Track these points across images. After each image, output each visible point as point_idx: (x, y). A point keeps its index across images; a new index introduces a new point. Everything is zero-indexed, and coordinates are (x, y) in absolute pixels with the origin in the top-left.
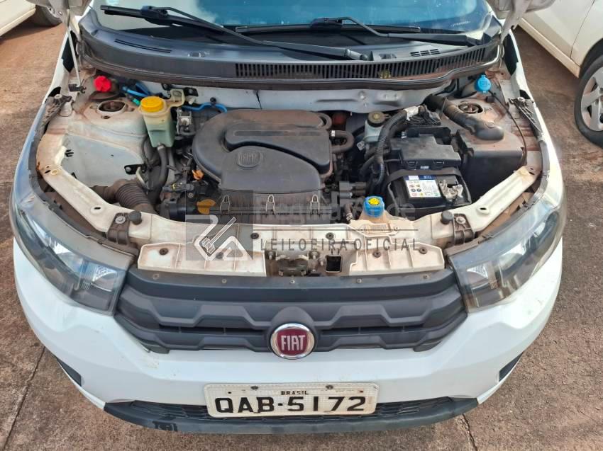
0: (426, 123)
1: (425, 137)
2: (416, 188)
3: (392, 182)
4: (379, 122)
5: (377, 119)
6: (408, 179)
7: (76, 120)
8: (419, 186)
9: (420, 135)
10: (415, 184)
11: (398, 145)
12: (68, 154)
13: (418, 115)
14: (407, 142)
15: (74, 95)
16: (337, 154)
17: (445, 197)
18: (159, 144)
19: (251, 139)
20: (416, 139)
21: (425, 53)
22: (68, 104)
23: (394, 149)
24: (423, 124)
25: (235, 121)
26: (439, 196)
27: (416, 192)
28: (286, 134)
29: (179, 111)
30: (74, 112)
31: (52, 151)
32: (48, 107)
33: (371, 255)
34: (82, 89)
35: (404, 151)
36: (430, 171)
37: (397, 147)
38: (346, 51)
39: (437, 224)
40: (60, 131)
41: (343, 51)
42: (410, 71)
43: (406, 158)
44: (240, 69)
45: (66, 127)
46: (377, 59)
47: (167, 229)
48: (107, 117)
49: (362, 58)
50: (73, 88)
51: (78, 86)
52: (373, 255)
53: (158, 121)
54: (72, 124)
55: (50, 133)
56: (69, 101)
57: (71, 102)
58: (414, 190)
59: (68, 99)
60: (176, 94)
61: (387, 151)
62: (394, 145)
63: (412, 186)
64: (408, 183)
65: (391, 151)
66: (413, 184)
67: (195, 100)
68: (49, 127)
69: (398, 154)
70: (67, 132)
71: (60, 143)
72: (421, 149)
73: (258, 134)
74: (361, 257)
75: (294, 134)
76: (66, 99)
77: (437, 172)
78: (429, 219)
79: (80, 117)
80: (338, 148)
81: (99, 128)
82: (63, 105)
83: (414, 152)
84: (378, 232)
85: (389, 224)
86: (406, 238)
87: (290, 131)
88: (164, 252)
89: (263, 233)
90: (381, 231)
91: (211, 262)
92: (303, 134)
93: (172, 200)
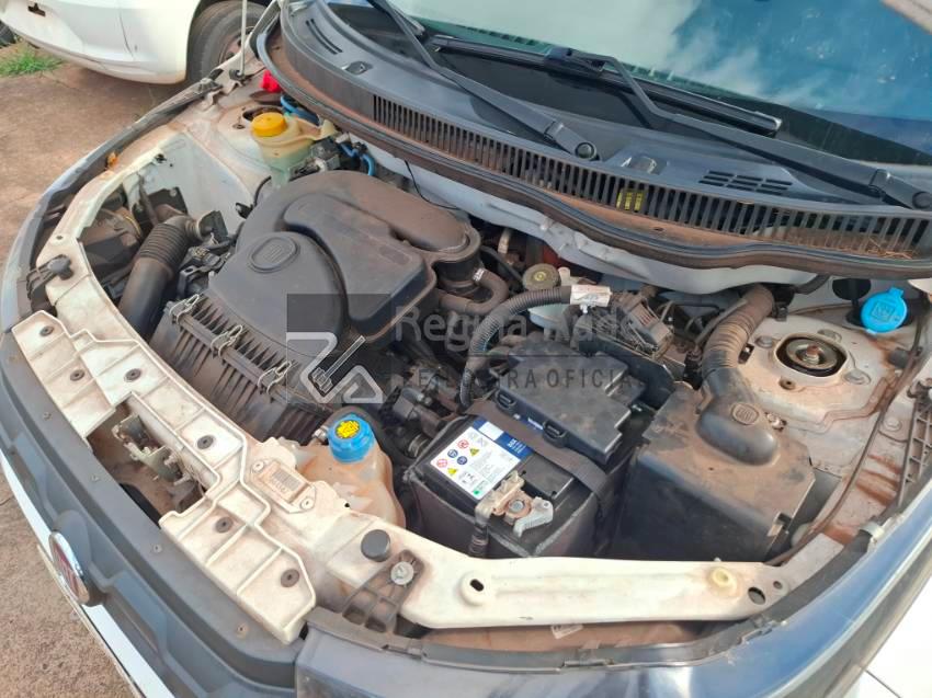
2: (463, 453)
6: (477, 427)
7: (207, 119)
8: (474, 452)
10: (473, 445)
12: (160, 158)
15: (229, 84)
17: (476, 505)
22: (211, 95)
26: (479, 496)
27: (453, 461)
30: (214, 107)
33: (216, 519)
34: (245, 79)
36: (537, 437)
38: (554, 125)
40: (180, 127)
41: (547, 123)
45: (190, 124)
48: (241, 127)
52: (220, 521)
54: (199, 121)
56: (215, 91)
57: (218, 92)
58: (453, 454)
59: (217, 88)
63: (463, 444)
64: (468, 433)
66: (472, 441)
70: (185, 131)
71: (164, 142)
74: (199, 510)
80: (464, 303)
81: (221, 138)
84: (274, 487)
85: (307, 485)
86: (299, 533)
87: (371, 237)
88: (46, 332)
89: (147, 376)
90: (278, 491)
91: (60, 379)
92: (384, 251)
93: (188, 271)
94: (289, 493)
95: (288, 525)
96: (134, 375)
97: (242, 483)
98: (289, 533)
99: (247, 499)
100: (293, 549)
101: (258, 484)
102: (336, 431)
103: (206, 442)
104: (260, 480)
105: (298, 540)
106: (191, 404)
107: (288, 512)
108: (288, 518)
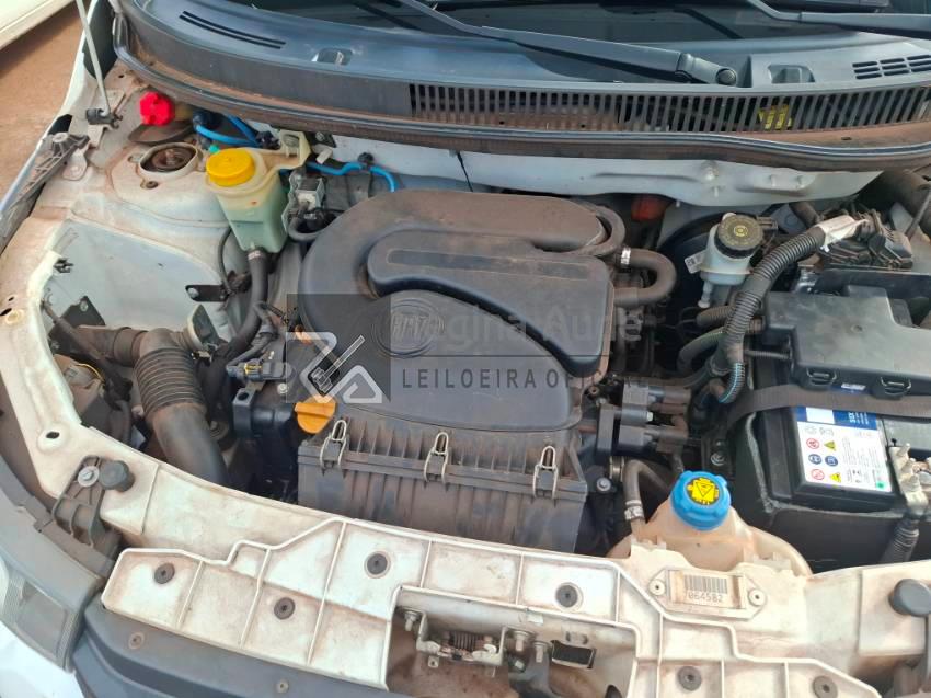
0: (873, 260)
1: (864, 297)
2: (824, 452)
3: (759, 414)
4: (745, 245)
5: (740, 239)
6: (804, 419)
7: (92, 189)
8: (831, 445)
9: (850, 289)
10: (823, 439)
11: (788, 316)
12: (62, 265)
13: (852, 239)
14: (813, 307)
15: (94, 132)
16: (629, 308)
17: (903, 499)
18: (253, 246)
19: (422, 273)
20: (839, 299)
21: (895, 67)
22: (79, 154)
23: (775, 325)
24: (864, 262)
25: (398, 220)
26: (887, 488)
27: (823, 466)
28: (508, 266)
29: (296, 178)
30: (91, 170)
31: (28, 261)
32: (39, 162)
33: (672, 677)
34: (114, 119)
35: (801, 336)
36: (868, 399)
37: (783, 321)
38: (681, 59)
39: (876, 608)
40: (56, 212)
41: (672, 56)
42: (848, 115)
43: (807, 360)
44: (421, 97)
45: (70, 204)
46: (763, 82)
47: (187, 508)
48: (153, 185)
49: (721, 78)
50: (94, 118)
51: (103, 114)
52: (679, 677)
53: (245, 205)
54: (82, 196)
55: (39, 217)
56: (81, 147)
57: (86, 147)
58: (816, 460)
59: (80, 143)
60: (290, 140)
61: (757, 326)
62: (779, 313)
63: (813, 444)
64: (803, 430)
65: (767, 328)
66: (817, 436)
67: (332, 154)
68: (40, 202)
69: (784, 341)
70: (70, 215)
71: (51, 241)
72: (850, 333)
73: (440, 260)
74: (643, 681)
75: (522, 268)
76: (77, 142)
77: (887, 407)
78: (854, 584)
79: (101, 181)
80: (633, 294)
81: (133, 207)
82: (69, 155)
83: (829, 341)
84: (702, 602)
85: (735, 579)
86: (780, 635)
87: (514, 260)
88: (164, 575)
89: (399, 556)
90: (712, 603)
91: (261, 626)
92: (546, 270)
93: (244, 397)
94: (727, 599)
95: (759, 633)
96: (377, 564)
97: (668, 617)
98: (771, 642)
99: (692, 634)
100: (789, 656)
101: (680, 608)
102: (694, 500)
103: (567, 595)
104: (678, 602)
105: (785, 643)
106: (496, 560)
107: (745, 620)
108: (753, 625)
